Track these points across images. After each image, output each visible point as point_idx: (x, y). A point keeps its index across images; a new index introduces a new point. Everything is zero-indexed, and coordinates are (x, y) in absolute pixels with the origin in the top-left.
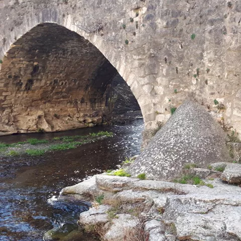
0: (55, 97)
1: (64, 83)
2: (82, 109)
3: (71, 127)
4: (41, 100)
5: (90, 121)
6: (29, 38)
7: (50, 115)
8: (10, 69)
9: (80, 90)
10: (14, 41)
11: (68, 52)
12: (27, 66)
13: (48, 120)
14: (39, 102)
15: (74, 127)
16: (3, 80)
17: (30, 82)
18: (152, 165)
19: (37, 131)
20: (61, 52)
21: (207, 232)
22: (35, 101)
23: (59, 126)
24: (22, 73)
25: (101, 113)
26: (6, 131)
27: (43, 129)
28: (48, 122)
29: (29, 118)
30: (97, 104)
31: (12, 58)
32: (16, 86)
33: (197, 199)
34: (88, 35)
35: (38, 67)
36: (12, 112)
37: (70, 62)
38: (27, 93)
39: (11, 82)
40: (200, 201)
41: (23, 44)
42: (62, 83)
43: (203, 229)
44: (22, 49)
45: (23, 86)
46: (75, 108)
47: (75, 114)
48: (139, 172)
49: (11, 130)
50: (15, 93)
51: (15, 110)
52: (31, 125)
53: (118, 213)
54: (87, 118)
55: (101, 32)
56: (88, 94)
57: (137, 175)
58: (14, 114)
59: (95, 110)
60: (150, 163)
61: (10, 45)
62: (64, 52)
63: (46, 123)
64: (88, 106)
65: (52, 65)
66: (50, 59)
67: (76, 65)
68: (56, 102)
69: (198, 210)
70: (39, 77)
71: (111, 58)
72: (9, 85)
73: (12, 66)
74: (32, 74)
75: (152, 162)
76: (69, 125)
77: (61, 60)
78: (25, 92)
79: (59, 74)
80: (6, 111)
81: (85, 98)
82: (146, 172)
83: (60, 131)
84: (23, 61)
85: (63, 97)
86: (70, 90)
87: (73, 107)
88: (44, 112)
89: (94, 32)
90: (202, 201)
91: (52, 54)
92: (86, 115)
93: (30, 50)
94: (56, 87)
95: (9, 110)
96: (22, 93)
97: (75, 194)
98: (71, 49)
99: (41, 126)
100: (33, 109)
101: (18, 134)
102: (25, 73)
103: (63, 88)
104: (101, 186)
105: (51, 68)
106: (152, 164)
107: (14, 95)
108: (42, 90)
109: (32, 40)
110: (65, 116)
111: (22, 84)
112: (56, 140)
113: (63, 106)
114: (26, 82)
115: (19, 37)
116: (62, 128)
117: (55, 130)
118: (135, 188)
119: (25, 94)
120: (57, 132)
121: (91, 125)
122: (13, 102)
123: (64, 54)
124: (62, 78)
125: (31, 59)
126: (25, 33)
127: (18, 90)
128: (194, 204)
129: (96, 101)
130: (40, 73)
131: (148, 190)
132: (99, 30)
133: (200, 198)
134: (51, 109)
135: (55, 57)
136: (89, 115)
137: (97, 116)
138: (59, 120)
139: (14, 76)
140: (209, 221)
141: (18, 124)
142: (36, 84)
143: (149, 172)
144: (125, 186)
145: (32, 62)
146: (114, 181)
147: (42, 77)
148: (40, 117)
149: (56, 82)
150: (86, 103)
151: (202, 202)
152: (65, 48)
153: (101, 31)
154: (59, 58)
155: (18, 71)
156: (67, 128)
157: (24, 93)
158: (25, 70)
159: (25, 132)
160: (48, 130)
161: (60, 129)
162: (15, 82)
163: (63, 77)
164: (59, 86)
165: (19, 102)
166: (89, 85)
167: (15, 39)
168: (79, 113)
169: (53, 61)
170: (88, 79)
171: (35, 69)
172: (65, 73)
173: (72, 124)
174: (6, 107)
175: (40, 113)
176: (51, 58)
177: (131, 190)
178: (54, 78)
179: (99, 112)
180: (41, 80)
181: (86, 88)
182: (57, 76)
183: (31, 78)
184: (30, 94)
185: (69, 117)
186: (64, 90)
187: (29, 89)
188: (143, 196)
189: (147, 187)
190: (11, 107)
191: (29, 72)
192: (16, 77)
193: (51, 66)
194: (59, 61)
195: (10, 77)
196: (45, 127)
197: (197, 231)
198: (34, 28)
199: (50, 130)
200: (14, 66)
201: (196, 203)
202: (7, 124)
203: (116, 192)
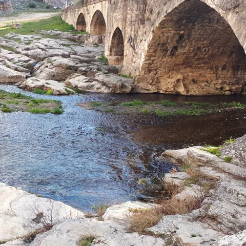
0: (196, 62)
1: (207, 49)
2: (221, 76)
3: (205, 93)
4: (182, 64)
5: (228, 89)
6: (178, 11)
7: (188, 79)
8: (160, 37)
9: (223, 57)
10: (165, 14)
11: (214, 21)
12: (174, 34)
13: (186, 84)
14: (181, 66)
15: (209, 93)
16: (153, 47)
17: (175, 48)
18: (242, 152)
19: (174, 93)
20: (207, 21)
21: (232, 219)
22: (177, 65)
23: (195, 90)
24: (169, 41)
25: (242, 82)
26: (148, 90)
27: (179, 92)
28: (185, 86)
29: (169, 80)
30: (240, 71)
31: (163, 28)
32: (163, 52)
33: (240, 192)
34: (224, 12)
35: (184, 35)
36: (156, 73)
37: (216, 29)
38: (171, 58)
39: (159, 48)
40: (242, 194)
41: (173, 16)
42: (205, 50)
43: (231, 216)
44: (171, 20)
45: (169, 52)
46: (214, 75)
47: (212, 81)
48: (227, 154)
49: (153, 89)
50: (161, 58)
51: (159, 72)
52: (170, 87)
53: (193, 183)
54: (225, 86)
55: (237, 10)
56: (232, 61)
57: (224, 157)
58: (158, 75)
59: (236, 78)
60: (241, 149)
61: (162, 17)
62: (209, 21)
63: (183, 86)
64: (229, 73)
65: (197, 33)
66: (195, 28)
67: (222, 32)
68: (197, 67)
69: (236, 201)
70: (184, 45)
71: (241, 36)
72: (157, 51)
73: (161, 35)
74: (177, 41)
75: (243, 148)
76: (204, 91)
77: (206, 29)
78: (170, 57)
79: (203, 41)
80: (152, 72)
81: (228, 65)
82: (234, 156)
83: (194, 96)
84: (171, 30)
85: (205, 63)
86: (212, 56)
87: (213, 73)
88: (184, 76)
89: (230, 10)
90: (244, 195)
91: (198, 23)
92: (225, 82)
93: (178, 21)
94: (199, 53)
95: (154, 72)
96: (167, 58)
97: (172, 157)
98: (217, 18)
99: (178, 88)
100: (174, 72)
101: (158, 93)
102: (172, 40)
103: (205, 55)
104: (190, 157)
105: (196, 36)
106: (242, 150)
107: (160, 59)
108: (184, 56)
109: (180, 12)
110: (202, 81)
111: (168, 50)
112: (185, 104)
113: (203, 72)
114: (171, 49)
115: (169, 11)
116: (197, 93)
117: (189, 94)
118: (216, 168)
119: (170, 59)
120: (191, 96)
121: (227, 93)
122: (158, 66)
123: (210, 23)
124: (205, 45)
125: (178, 29)
126: (174, 7)
127: (164, 55)
128: (236, 196)
129: (240, 68)
130: (185, 40)
131: (226, 173)
132: (235, 8)
133: (243, 193)
134: (190, 74)
135: (201, 26)
136: (228, 82)
137: (237, 84)
138: (195, 85)
139: (163, 43)
140: (240, 213)
141: (159, 85)
142: (180, 51)
143: (237, 157)
144: (208, 163)
145: (179, 32)
146: (201, 156)
147: (186, 44)
148: (178, 81)
149: (199, 48)
150: (228, 70)
151: (244, 197)
152: (211, 17)
153: (237, 8)
154: (205, 26)
155: (166, 39)
156: (201, 94)
157: (168, 58)
158: (173, 38)
159: (164, 92)
160: (183, 93)
161: (195, 94)
162: (162, 49)
163: (207, 44)
164: (201, 52)
165: (163, 66)
166: (233, 52)
167: (166, 12)
168: (217, 79)
169: (198, 30)
170: (234, 46)
171: (181, 37)
172: (209, 40)
173: (208, 90)
174: (152, 70)
175: (180, 76)
176: (197, 27)
177: (212, 168)
178: (198, 44)
179: (241, 80)
180: (185, 47)
181: (231, 55)
182: (201, 43)
183: (176, 45)
184: (174, 59)
185: (206, 83)
186: (206, 56)
187: (173, 55)
188: (218, 176)
189: (226, 170)
190: (156, 70)
191: (175, 39)
192: (164, 44)
193: (195, 34)
194: (204, 29)
195: (159, 44)
196: (182, 90)
197: (225, 216)
198: (182, 3)
199: (185, 93)
200: (164, 35)
201: (237, 195)
202: (151, 84)
203: (200, 166)
